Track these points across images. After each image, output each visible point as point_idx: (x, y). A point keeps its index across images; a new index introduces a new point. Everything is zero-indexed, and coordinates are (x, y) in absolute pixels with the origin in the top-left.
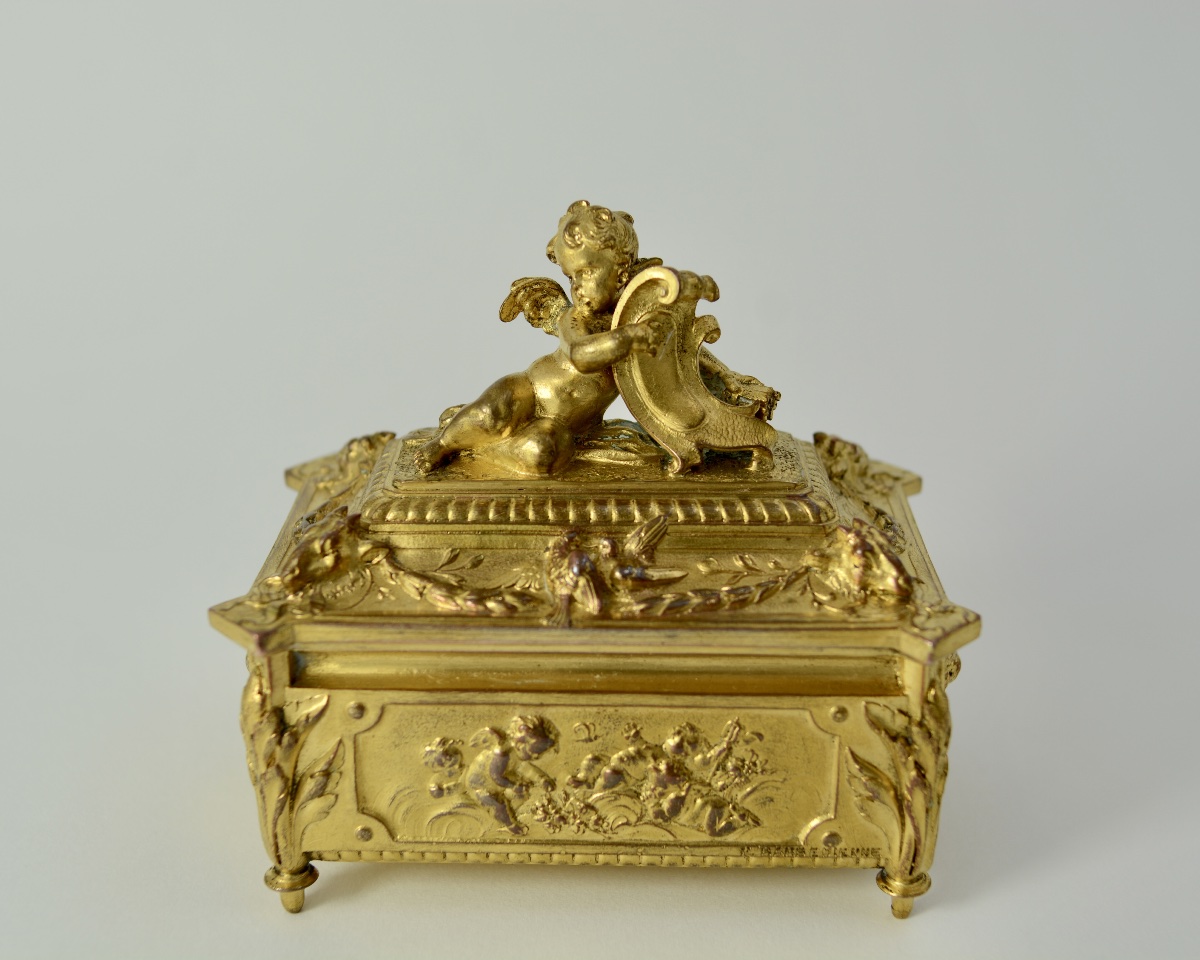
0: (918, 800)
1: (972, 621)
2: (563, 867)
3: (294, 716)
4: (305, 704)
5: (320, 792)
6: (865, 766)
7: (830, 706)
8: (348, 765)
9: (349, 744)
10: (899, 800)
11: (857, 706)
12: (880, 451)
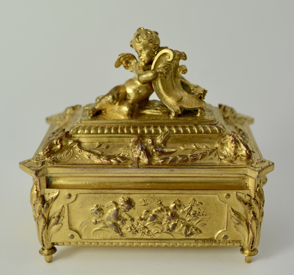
0: (254, 224)
1: (271, 165)
2: (137, 247)
3: (48, 198)
4: (51, 194)
5: (57, 223)
6: (236, 213)
7: (224, 194)
8: (66, 214)
9: (66, 207)
10: (247, 224)
11: (233, 193)
12: (240, 110)
